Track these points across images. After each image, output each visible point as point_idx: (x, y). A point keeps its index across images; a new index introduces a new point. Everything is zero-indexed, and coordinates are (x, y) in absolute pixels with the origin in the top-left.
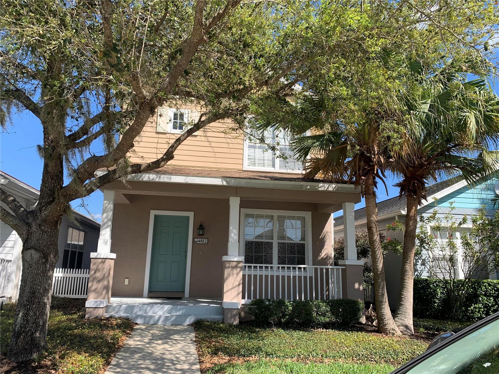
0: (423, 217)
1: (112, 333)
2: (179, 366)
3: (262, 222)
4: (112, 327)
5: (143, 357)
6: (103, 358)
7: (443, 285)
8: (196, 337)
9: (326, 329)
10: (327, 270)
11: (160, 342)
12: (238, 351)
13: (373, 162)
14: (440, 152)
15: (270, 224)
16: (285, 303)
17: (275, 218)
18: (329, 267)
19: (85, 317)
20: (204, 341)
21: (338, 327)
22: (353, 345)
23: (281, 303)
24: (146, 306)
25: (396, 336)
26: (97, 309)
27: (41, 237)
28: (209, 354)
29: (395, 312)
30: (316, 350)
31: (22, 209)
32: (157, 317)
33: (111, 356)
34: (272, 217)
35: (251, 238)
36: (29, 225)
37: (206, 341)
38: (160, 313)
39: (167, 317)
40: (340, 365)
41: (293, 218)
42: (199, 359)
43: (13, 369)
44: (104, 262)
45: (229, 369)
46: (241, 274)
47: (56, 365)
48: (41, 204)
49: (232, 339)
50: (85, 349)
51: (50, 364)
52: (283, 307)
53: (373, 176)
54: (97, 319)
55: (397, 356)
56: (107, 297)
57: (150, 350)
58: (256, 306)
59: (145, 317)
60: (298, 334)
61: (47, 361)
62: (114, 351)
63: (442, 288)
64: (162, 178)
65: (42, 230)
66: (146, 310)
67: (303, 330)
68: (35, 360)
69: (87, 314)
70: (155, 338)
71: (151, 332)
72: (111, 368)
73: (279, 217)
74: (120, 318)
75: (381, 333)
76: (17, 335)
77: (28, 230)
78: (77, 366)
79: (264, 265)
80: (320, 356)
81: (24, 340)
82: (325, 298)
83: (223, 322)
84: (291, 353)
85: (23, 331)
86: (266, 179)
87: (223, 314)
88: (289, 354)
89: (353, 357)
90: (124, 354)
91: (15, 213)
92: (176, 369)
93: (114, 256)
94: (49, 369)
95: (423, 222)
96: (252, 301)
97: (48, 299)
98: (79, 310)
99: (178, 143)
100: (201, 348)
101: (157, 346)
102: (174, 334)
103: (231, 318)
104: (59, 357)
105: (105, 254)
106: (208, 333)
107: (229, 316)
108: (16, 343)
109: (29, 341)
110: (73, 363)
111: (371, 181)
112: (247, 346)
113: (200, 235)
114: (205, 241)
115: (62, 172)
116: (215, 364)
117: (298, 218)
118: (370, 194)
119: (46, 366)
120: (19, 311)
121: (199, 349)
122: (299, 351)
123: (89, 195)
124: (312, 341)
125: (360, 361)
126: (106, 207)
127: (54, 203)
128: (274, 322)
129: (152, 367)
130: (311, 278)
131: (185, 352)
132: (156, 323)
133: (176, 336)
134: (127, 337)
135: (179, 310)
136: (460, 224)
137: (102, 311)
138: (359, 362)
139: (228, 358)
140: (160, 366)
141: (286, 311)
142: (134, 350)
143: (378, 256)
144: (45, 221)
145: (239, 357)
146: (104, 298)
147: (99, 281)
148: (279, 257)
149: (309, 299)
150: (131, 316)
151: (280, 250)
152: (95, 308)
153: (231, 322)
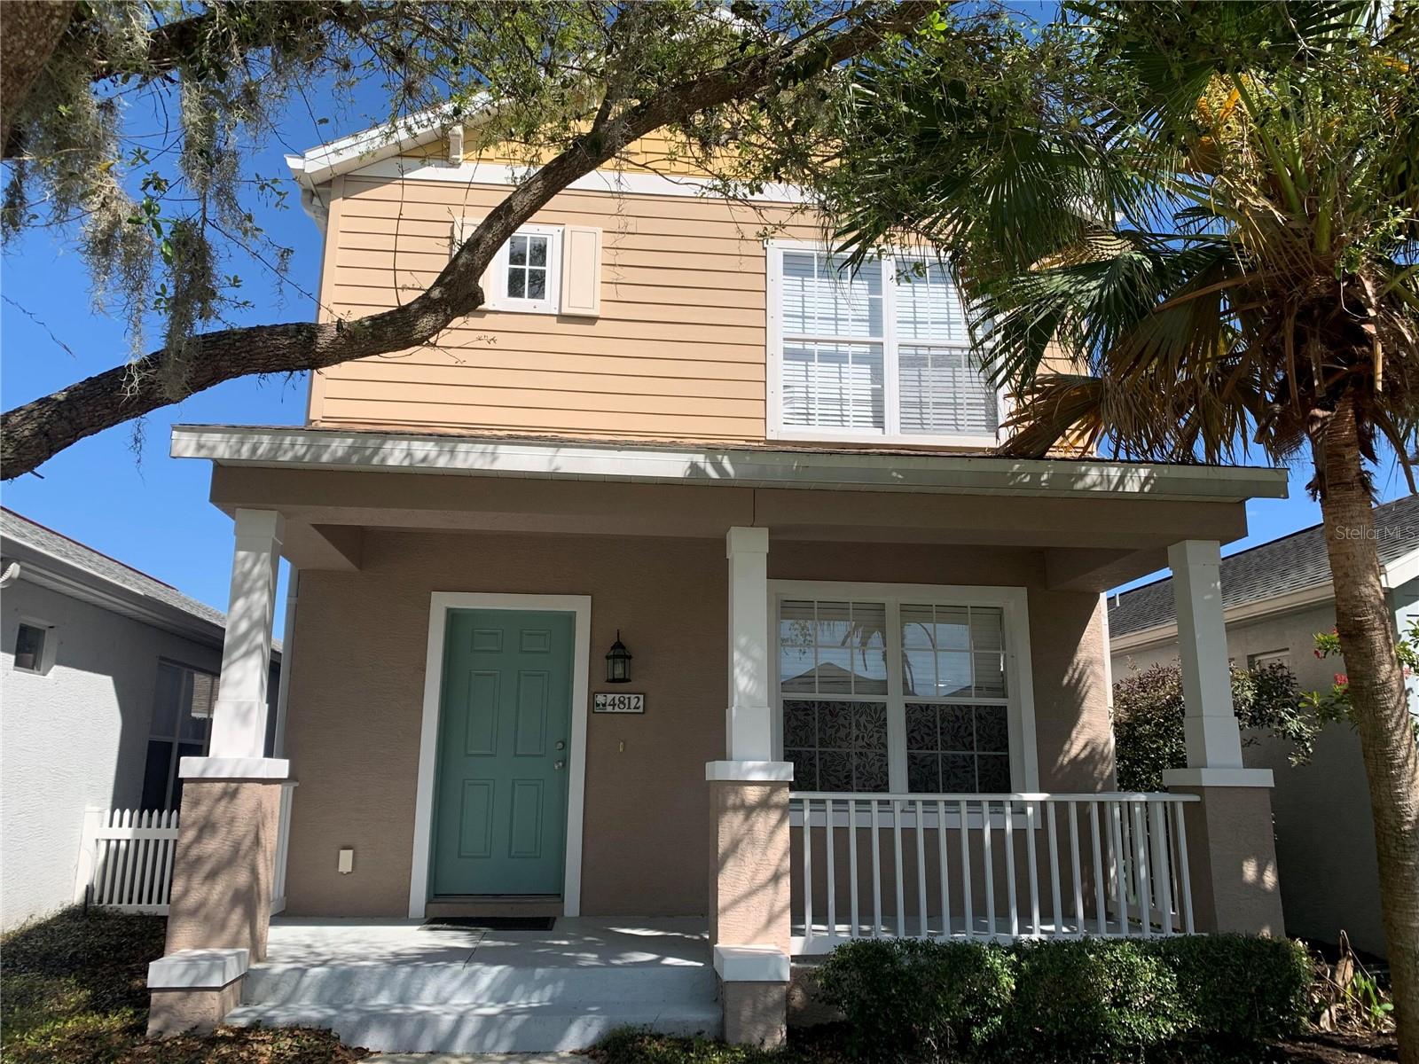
16: (984, 961)
17: (891, 616)
19: (143, 1030)
24: (406, 969)
26: (196, 995)
32: (447, 1022)
34: (877, 612)
35: (805, 691)
38: (462, 1000)
39: (489, 1019)
44: (233, 795)
46: (784, 835)
52: (977, 978)
53: (1355, 408)
54: (196, 1037)
56: (246, 933)
59: (397, 1022)
64: (461, 456)
66: (405, 986)
69: (156, 1015)
73: (904, 608)
74: (292, 1030)
83: (721, 1043)
87: (720, 1007)
93: (280, 767)
103: (753, 1021)
105: (241, 762)
107: (746, 1013)
111: (1346, 430)
113: (614, 681)
114: (634, 702)
117: (978, 612)
126: (246, 575)
132: (441, 1049)
135: (541, 985)
137: (216, 1004)
141: (990, 996)
143: (1403, 753)
146: (233, 944)
147: (212, 876)
148: (911, 759)
150: (343, 1020)
151: (915, 734)
152: (190, 990)
153: (756, 1039)
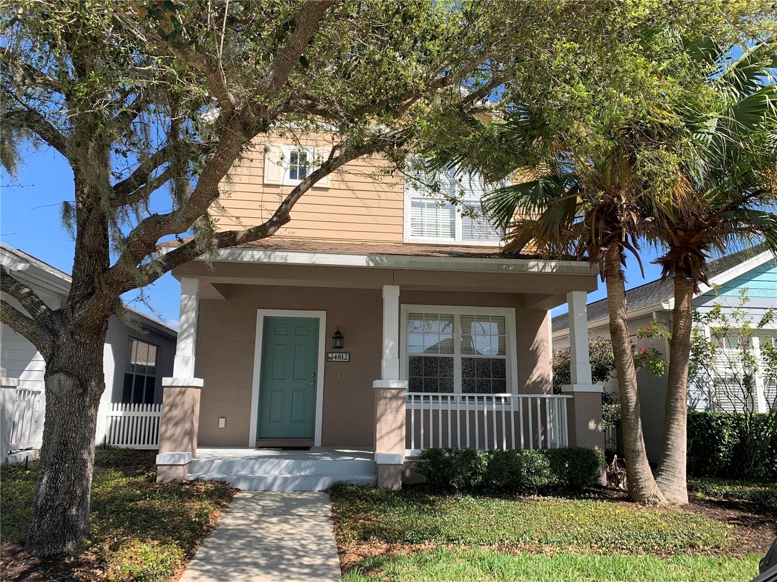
0: (698, 313)
1: (197, 505)
2: (306, 561)
3: (436, 325)
4: (198, 496)
5: (248, 546)
6: (181, 548)
7: (733, 423)
8: (333, 511)
9: (544, 495)
10: (543, 400)
11: (275, 520)
12: (402, 533)
13: (619, 222)
14: (732, 204)
15: (449, 330)
16: (476, 455)
17: (457, 320)
18: (545, 396)
19: (156, 480)
20: (346, 517)
21: (563, 492)
22: (589, 521)
23: (470, 455)
24: (253, 461)
25: (660, 507)
26: (174, 467)
27: (74, 352)
28: (354, 539)
29: (656, 467)
30: (529, 531)
31: (44, 307)
32: (270, 480)
33: (196, 544)
34: (451, 318)
35: (419, 352)
36: (55, 333)
37: (350, 517)
38: (275, 472)
39: (286, 479)
40: (572, 558)
41: (485, 318)
42: (338, 548)
43: (34, 568)
44: (184, 393)
45: (388, 565)
46: (403, 409)
47: (104, 561)
48: (74, 299)
49: (391, 514)
50: (152, 532)
51: (95, 559)
52: (473, 462)
53: (619, 246)
54: (176, 483)
55: (665, 540)
56: (190, 447)
57: (260, 533)
58: (428, 460)
59: (251, 480)
60: (498, 504)
61: (90, 553)
62: (201, 535)
63: (732, 427)
64: (274, 257)
65: (75, 341)
66: (252, 467)
67: (506, 498)
68: (70, 553)
69: (159, 475)
70: (267, 512)
71: (261, 503)
72: (195, 564)
73: (462, 317)
74: (211, 481)
75: (634, 501)
76: (41, 512)
77: (54, 342)
78: (139, 562)
79: (440, 394)
80: (537, 542)
81: (51, 520)
82: (540, 447)
83: (376, 487)
84: (488, 537)
85: (50, 506)
86: (442, 255)
87: (376, 473)
88: (484, 539)
89: (591, 543)
90: (217, 541)
91: (31, 314)
92: (302, 566)
93: (200, 382)
94: (92, 567)
95: (699, 321)
96: (423, 452)
97: (90, 453)
98: (148, 468)
99: (295, 196)
100: (341, 530)
101: (271, 526)
102: (297, 506)
103: (388, 479)
104: (110, 548)
105: (185, 380)
106: (353, 503)
107: (386, 476)
108: (39, 526)
109: (59, 521)
110: (131, 557)
111: (615, 254)
112: (417, 525)
113: (336, 348)
114: (344, 357)
115: (106, 246)
116: (365, 557)
117: (494, 319)
118: (613, 276)
119: (88, 563)
120: (43, 473)
121: (338, 530)
122: (501, 533)
123: (151, 283)
124: (521, 516)
125: (604, 549)
126: (186, 305)
127: (94, 296)
128: (459, 485)
129: (262, 562)
130: (517, 414)
131: (316, 536)
132: (268, 489)
133: (300, 509)
134: (222, 511)
135: (305, 469)
136: (762, 323)
137: (182, 471)
138: (601, 551)
139: (385, 546)
140: (275, 560)
141: (478, 468)
142: (232, 534)
143: (630, 377)
144: (81, 326)
145: (403, 544)
146: (185, 450)
147: (176, 424)
148: (464, 381)
149: (514, 448)
150: (229, 478)
151: (466, 371)
152: (172, 465)
153: (390, 486)
